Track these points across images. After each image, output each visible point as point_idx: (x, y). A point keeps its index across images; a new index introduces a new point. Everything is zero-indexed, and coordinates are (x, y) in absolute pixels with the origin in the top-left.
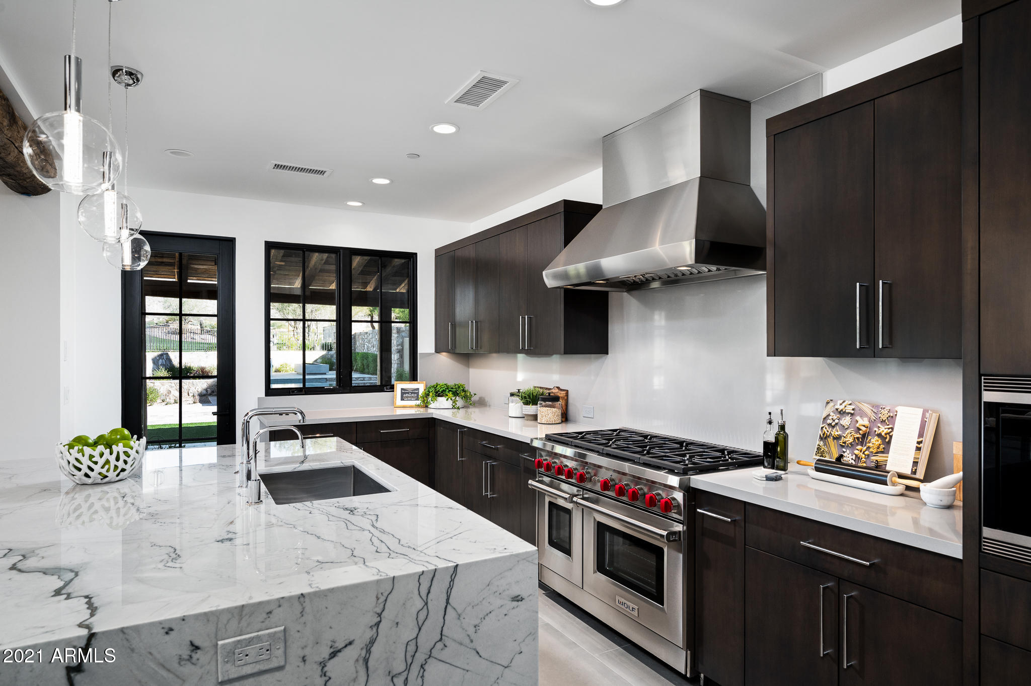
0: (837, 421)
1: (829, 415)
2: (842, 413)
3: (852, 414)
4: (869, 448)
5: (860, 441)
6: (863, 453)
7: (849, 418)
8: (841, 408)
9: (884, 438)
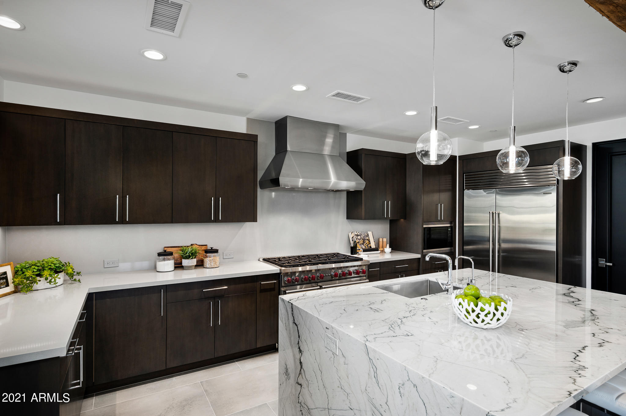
0: (356, 238)
1: (353, 236)
2: (357, 235)
3: (360, 235)
4: (366, 244)
5: (364, 242)
6: (365, 245)
7: (359, 236)
8: (356, 234)
9: (368, 240)
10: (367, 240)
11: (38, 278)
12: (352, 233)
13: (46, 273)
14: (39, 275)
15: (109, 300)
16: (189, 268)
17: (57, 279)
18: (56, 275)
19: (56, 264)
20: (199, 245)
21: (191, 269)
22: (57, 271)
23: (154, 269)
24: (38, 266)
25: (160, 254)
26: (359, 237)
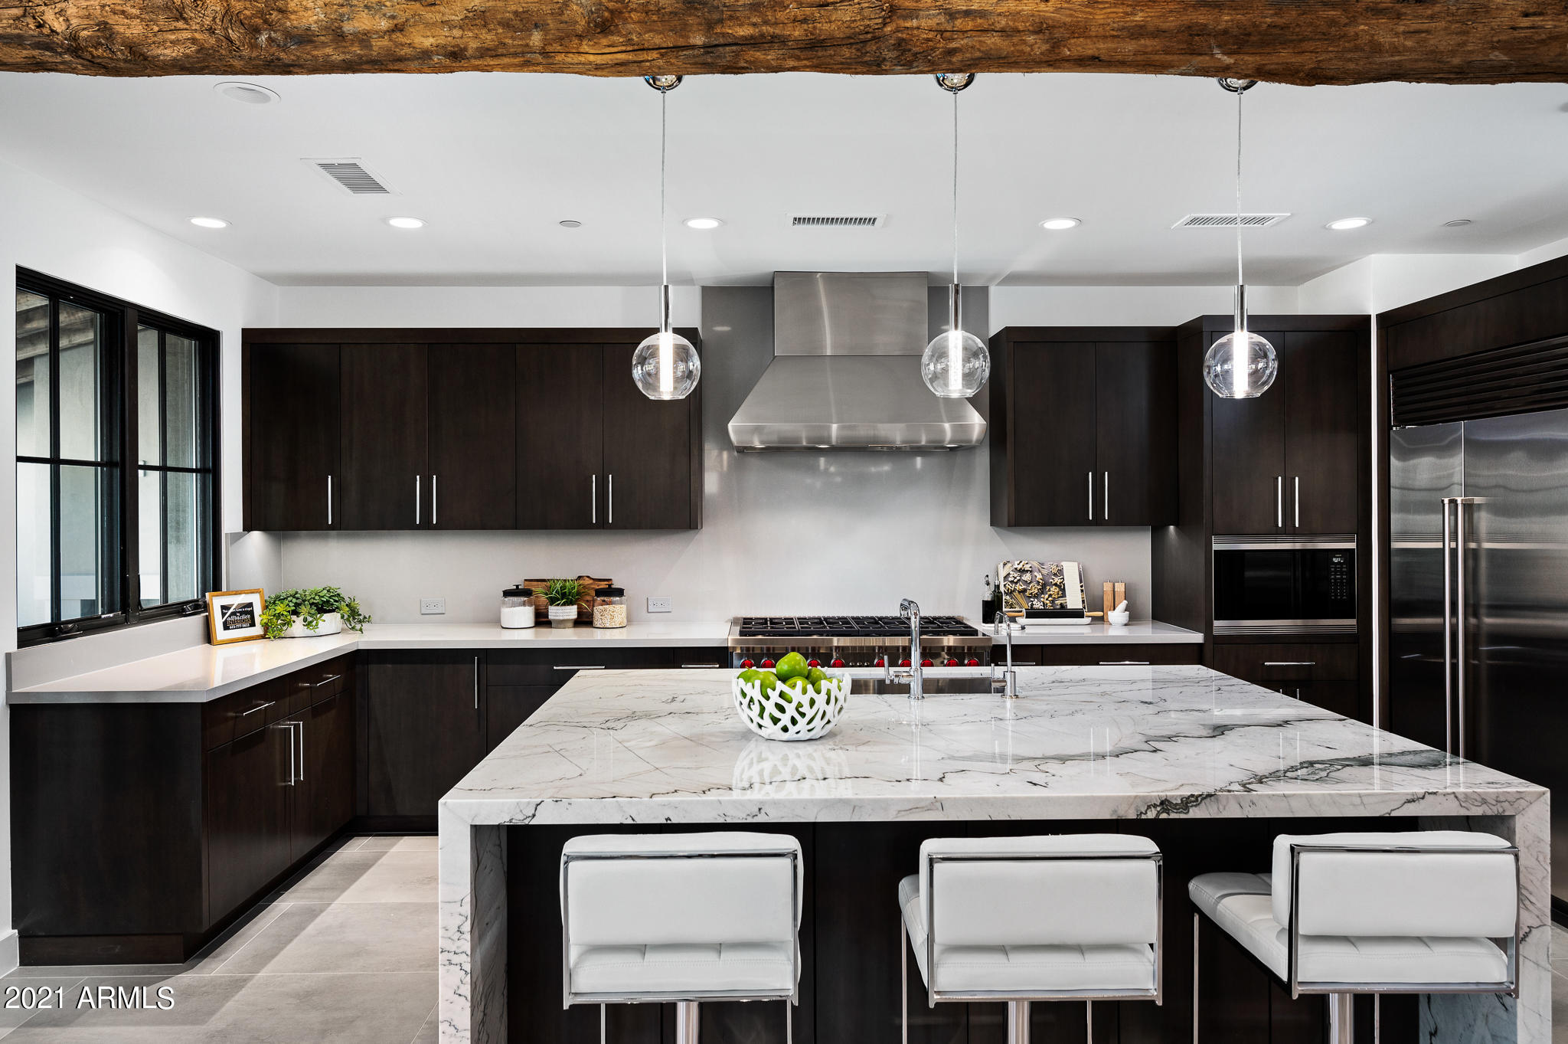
0: (1018, 578)
1: (1009, 574)
2: (1022, 571)
3: (1031, 571)
4: (1050, 595)
5: (1042, 591)
6: (1047, 599)
7: (1028, 574)
8: (1019, 567)
9: (1059, 587)
10: (1056, 585)
11: (294, 617)
12: (1005, 564)
13: (304, 609)
14: (295, 613)
15: (390, 666)
16: (561, 623)
17: (320, 622)
18: (319, 615)
19: (323, 597)
20: (593, 579)
21: (562, 626)
22: (323, 607)
23: (496, 622)
24: (297, 599)
25: (507, 593)
26: (1027, 577)
